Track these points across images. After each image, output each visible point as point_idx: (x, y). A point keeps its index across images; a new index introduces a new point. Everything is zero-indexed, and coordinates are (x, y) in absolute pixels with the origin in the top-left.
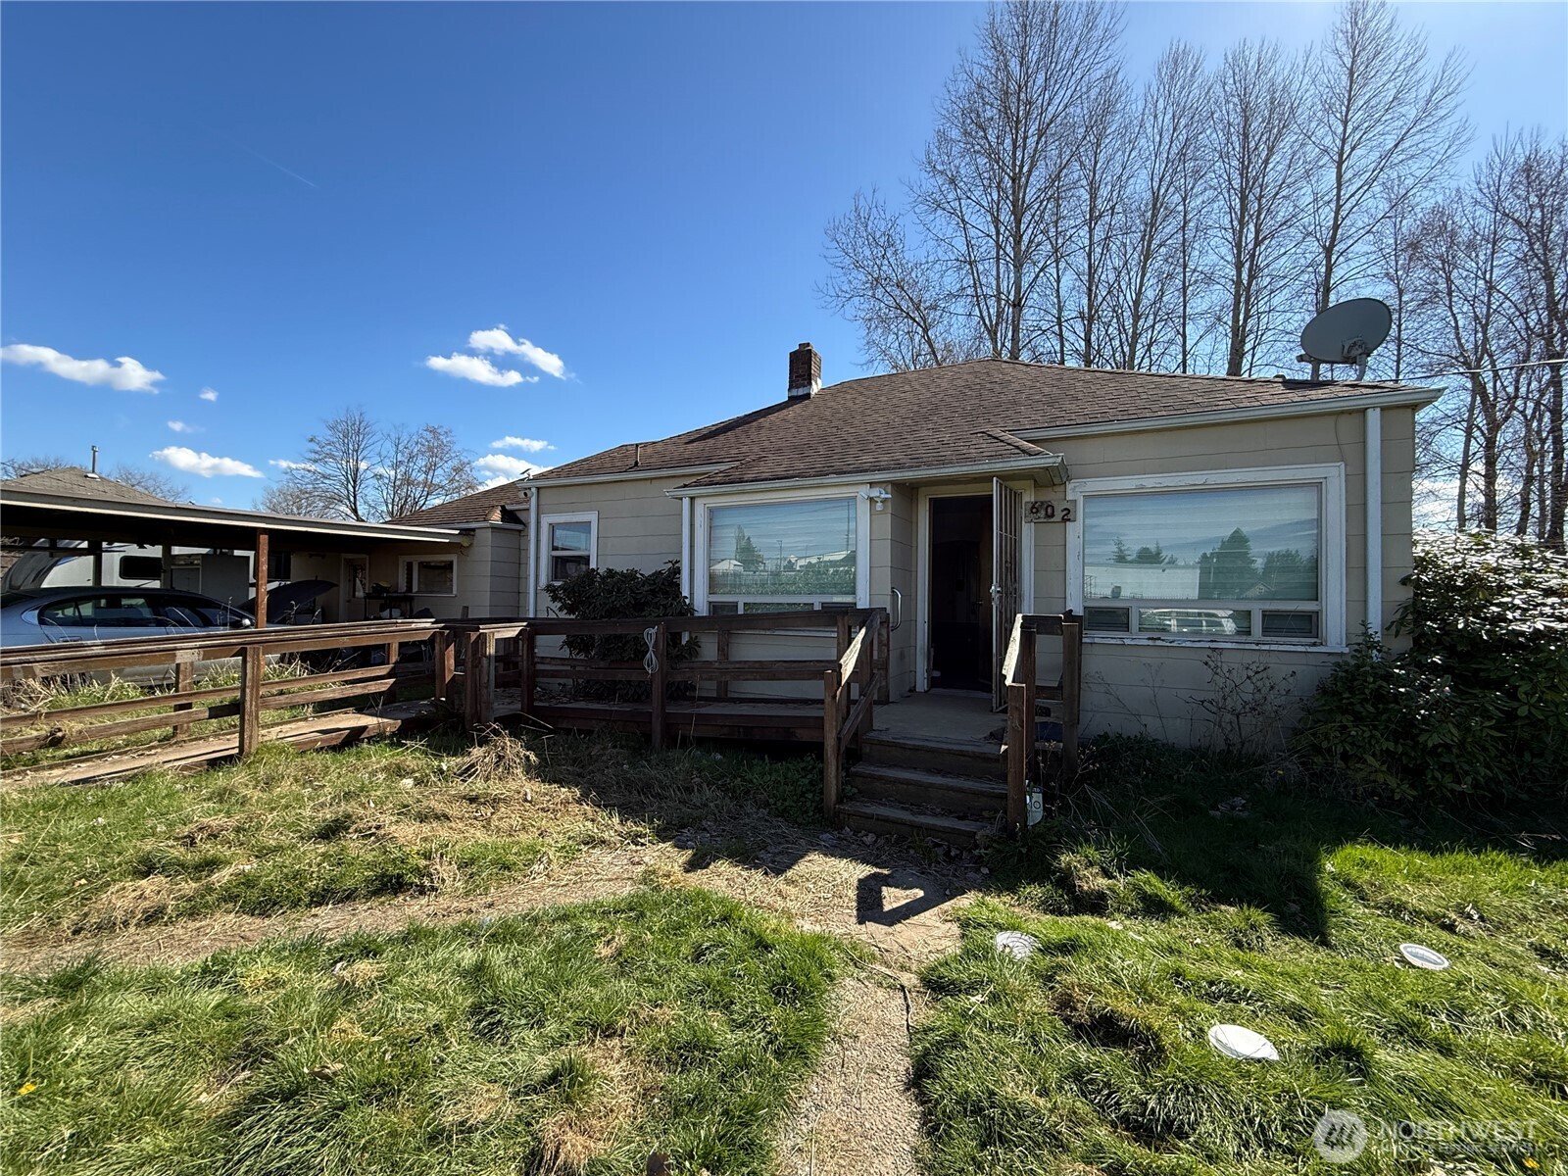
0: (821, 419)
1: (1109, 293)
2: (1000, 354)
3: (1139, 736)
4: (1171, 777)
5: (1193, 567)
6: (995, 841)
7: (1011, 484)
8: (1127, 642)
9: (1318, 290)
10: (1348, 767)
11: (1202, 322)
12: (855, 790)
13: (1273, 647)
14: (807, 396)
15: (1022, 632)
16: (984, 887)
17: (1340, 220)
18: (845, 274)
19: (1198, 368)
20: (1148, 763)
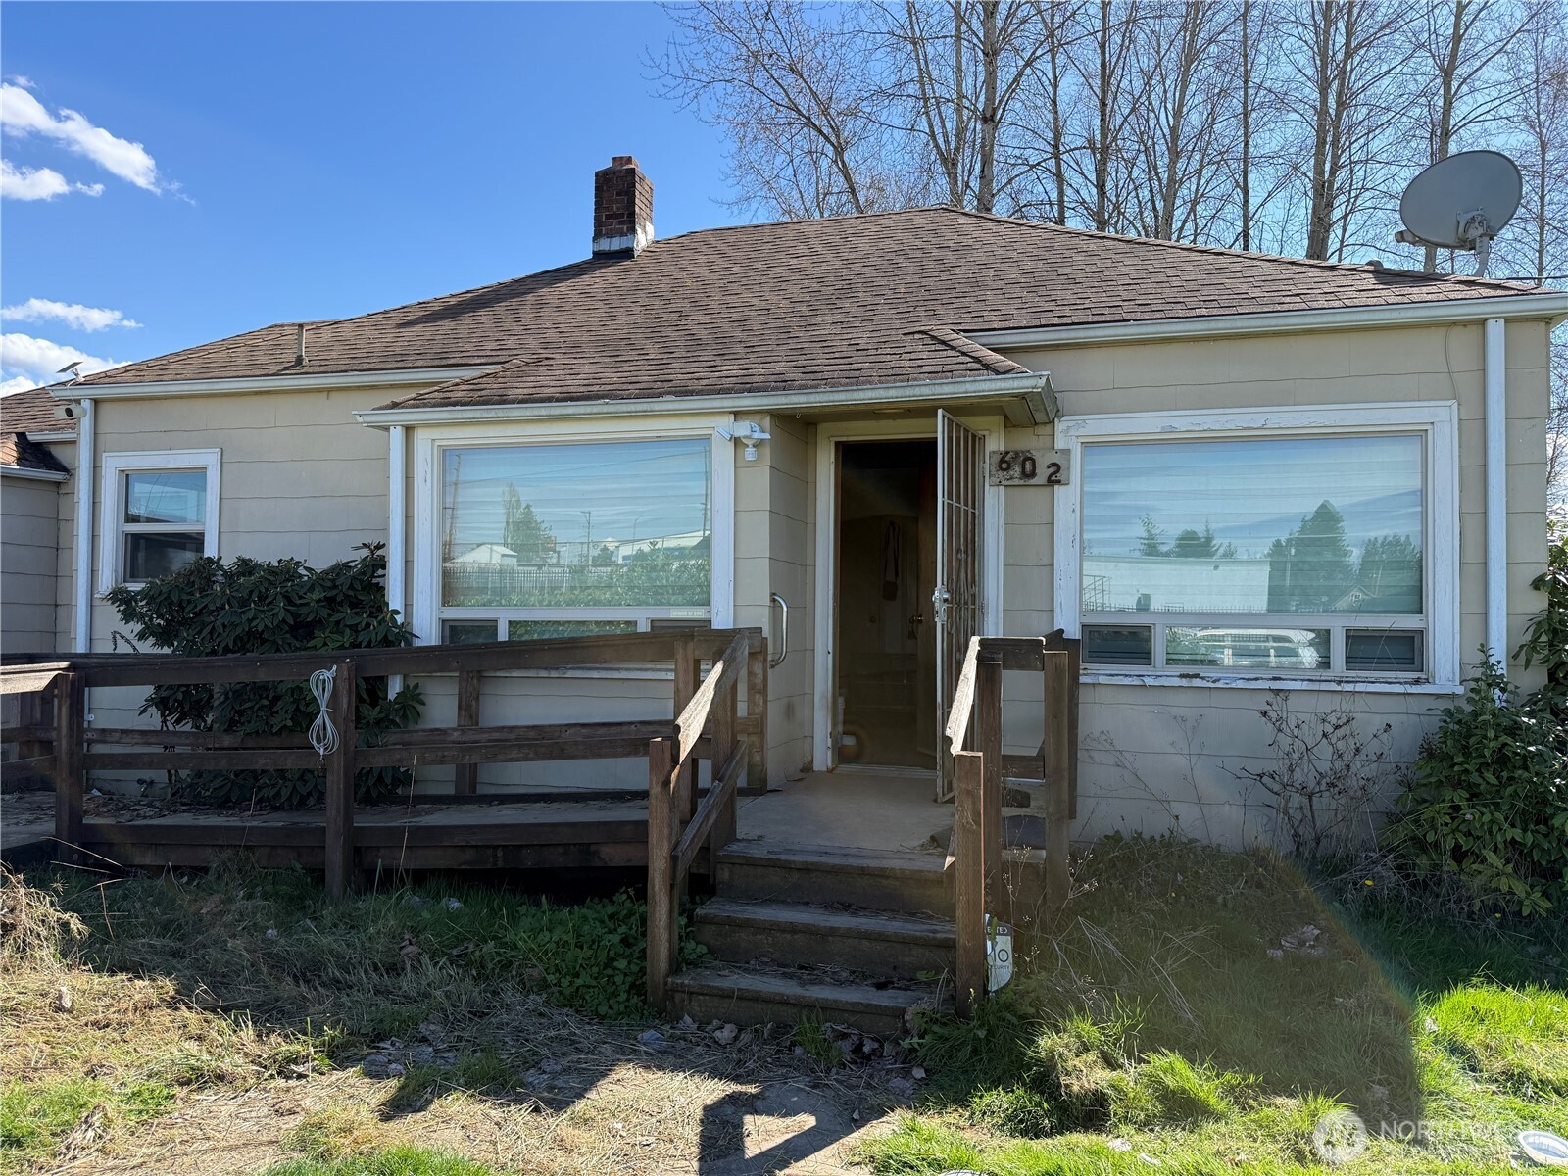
0: (653, 295)
1: (1133, 110)
2: (961, 201)
3: (1167, 834)
4: (1212, 899)
5: (1260, 562)
6: (935, 1021)
7: (966, 421)
8: (1149, 681)
9: (1432, 133)
10: (1462, 870)
11: (1271, 170)
12: (702, 949)
13: (1360, 687)
14: (627, 253)
15: (979, 666)
16: (918, 1102)
17: (1463, 28)
18: (699, 40)
19: (1265, 242)
20: (1180, 878)
